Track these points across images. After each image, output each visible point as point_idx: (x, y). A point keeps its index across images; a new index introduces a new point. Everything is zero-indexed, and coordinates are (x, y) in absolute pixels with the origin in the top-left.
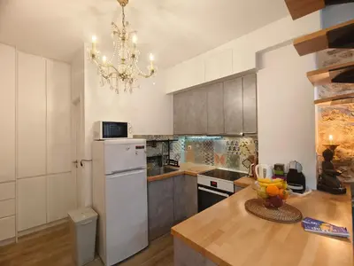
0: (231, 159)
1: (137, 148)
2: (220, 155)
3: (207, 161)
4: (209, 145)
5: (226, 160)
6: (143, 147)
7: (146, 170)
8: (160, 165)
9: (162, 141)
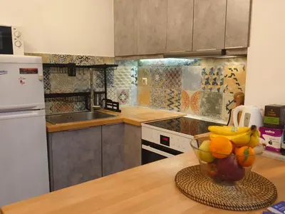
0: (209, 100)
1: (22, 71)
2: (190, 93)
3: (170, 104)
4: (173, 75)
5: (199, 103)
6: (35, 71)
7: (44, 113)
8: (88, 108)
9: (89, 67)
